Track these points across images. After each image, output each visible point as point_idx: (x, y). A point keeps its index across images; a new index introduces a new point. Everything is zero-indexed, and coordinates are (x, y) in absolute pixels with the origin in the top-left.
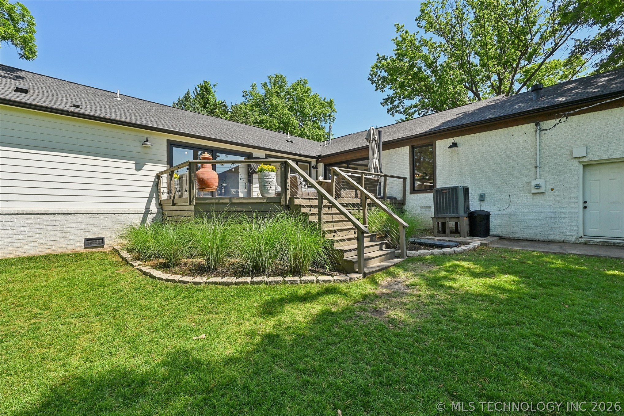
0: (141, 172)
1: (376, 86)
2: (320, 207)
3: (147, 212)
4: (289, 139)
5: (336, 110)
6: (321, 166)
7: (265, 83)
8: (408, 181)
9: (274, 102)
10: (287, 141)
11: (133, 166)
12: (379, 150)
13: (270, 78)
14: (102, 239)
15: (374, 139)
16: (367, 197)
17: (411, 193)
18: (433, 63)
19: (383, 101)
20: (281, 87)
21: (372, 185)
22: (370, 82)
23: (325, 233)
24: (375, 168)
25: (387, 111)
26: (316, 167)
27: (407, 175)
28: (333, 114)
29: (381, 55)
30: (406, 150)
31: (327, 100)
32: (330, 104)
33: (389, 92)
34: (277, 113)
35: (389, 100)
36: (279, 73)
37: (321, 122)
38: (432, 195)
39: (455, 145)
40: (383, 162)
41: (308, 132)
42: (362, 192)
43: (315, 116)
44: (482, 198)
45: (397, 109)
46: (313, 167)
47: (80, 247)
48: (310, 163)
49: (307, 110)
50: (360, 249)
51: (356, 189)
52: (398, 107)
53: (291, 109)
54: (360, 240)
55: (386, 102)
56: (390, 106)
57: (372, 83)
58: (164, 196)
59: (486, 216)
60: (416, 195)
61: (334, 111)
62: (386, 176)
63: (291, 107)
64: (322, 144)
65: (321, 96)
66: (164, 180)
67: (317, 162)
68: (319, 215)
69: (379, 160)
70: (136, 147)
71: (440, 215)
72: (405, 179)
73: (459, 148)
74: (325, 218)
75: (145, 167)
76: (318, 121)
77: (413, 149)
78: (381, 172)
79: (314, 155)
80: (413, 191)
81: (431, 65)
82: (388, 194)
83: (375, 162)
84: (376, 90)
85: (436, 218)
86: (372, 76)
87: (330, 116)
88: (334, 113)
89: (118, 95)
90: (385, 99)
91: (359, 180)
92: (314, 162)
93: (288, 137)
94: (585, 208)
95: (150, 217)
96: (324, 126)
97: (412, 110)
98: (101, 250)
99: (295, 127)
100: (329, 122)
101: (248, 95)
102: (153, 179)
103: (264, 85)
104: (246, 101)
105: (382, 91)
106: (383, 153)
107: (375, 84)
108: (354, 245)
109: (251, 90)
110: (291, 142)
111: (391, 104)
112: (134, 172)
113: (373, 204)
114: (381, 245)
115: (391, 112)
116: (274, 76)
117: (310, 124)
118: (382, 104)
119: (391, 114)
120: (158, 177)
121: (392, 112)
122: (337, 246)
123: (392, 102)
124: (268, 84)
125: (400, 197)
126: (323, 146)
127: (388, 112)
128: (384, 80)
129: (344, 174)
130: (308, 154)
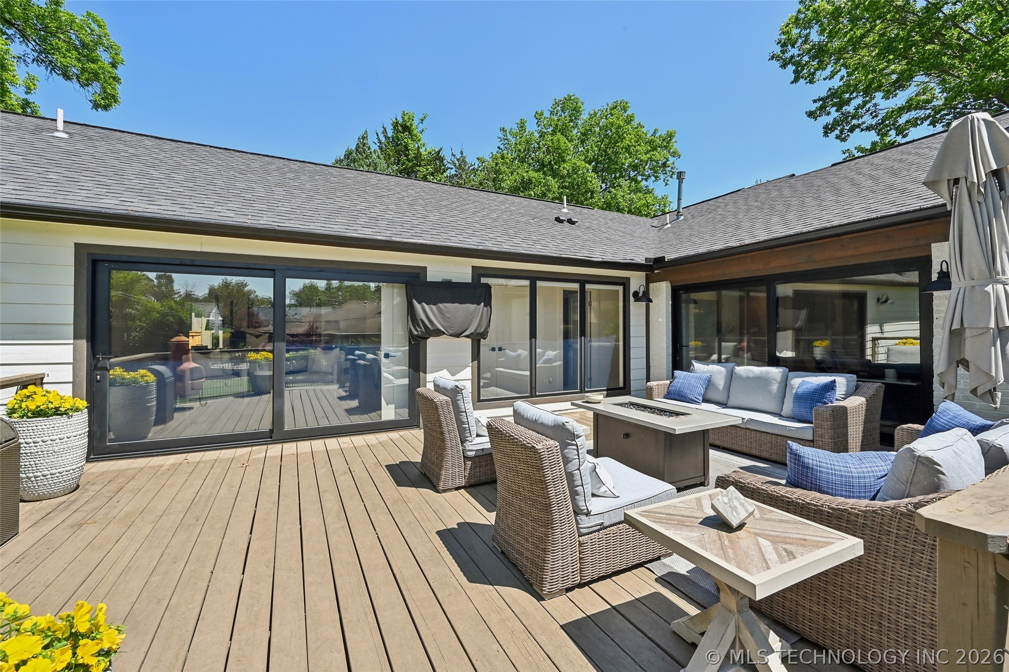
1: (796, 72)
4: (566, 214)
5: (680, 151)
6: (662, 292)
10: (558, 220)
19: (813, 107)
22: (776, 64)
25: (822, 131)
26: (645, 297)
28: (671, 160)
31: (662, 132)
32: (667, 141)
35: (836, 98)
37: (646, 180)
43: (635, 167)
45: (854, 122)
46: (636, 294)
48: (624, 283)
52: (857, 115)
55: (822, 108)
56: (834, 114)
57: (784, 66)
61: (674, 154)
64: (655, 222)
67: (649, 280)
76: (639, 178)
79: (640, 260)
84: (796, 80)
86: (784, 45)
87: (664, 165)
88: (674, 159)
89: (60, 125)
90: (819, 100)
92: (637, 281)
93: (565, 210)
96: (650, 188)
99: (592, 193)
100: (662, 177)
105: (813, 82)
107: (791, 68)
110: (570, 222)
111: (837, 111)
115: (837, 132)
117: (624, 183)
118: (811, 114)
119: (838, 137)
121: (841, 132)
123: (839, 106)
126: (660, 227)
127: (826, 134)
128: (820, 53)
130: (619, 258)
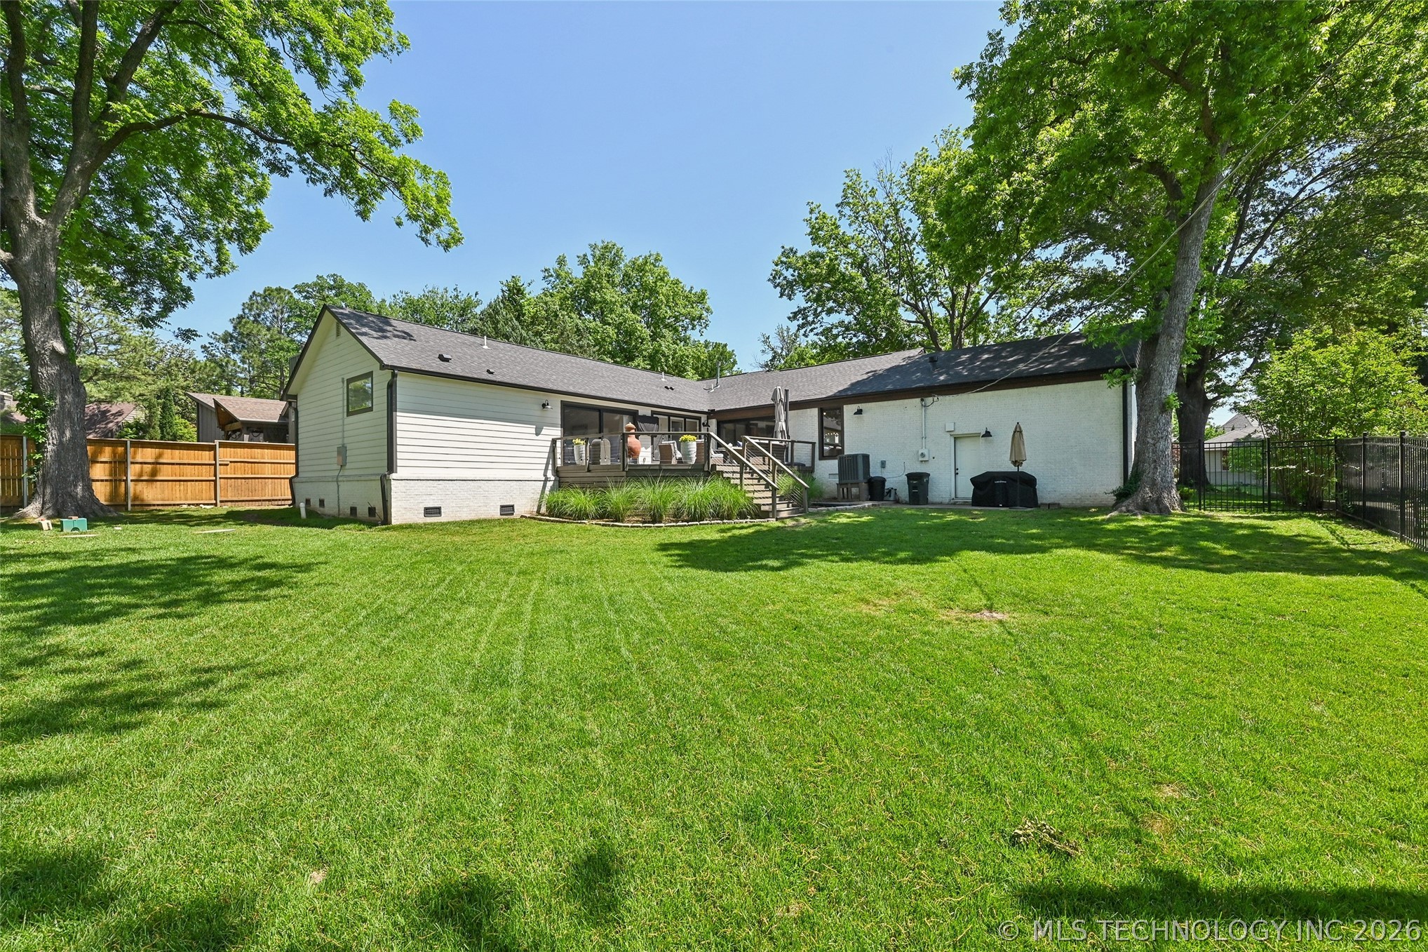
0: (540, 437)
1: (781, 292)
2: (741, 473)
3: (546, 480)
5: (712, 308)
6: (713, 423)
7: (585, 255)
8: (817, 445)
9: (608, 297)
10: (666, 387)
11: (533, 431)
12: (786, 410)
13: (594, 247)
14: (513, 506)
15: (781, 400)
16: (775, 464)
17: (820, 459)
18: (863, 262)
19: (791, 315)
20: (613, 264)
21: (779, 451)
22: (771, 285)
23: (745, 492)
24: (782, 432)
26: (707, 425)
27: (816, 440)
29: (787, 247)
30: (815, 411)
31: (697, 290)
32: (702, 297)
33: (800, 300)
34: (614, 316)
35: (800, 312)
36: (610, 239)
38: (835, 462)
39: (859, 412)
40: (789, 423)
41: (666, 351)
42: (770, 458)
44: (883, 464)
46: (704, 423)
47: (496, 514)
48: (699, 419)
49: (664, 311)
50: (774, 504)
51: (764, 456)
52: (813, 322)
53: (634, 308)
54: (773, 497)
55: (795, 316)
57: (775, 287)
58: (559, 463)
59: (883, 481)
60: (824, 462)
61: (708, 310)
62: (793, 442)
63: (635, 303)
65: (687, 284)
66: (559, 444)
67: (708, 418)
68: (741, 479)
69: (786, 421)
70: (537, 410)
71: (844, 482)
72: (813, 444)
73: (864, 415)
74: (745, 482)
75: (544, 432)
77: (821, 411)
78: (789, 437)
79: (706, 410)
80: (822, 457)
81: (861, 264)
82: (796, 460)
83: (782, 425)
84: (781, 297)
85: (840, 485)
86: (774, 276)
87: (700, 318)
88: (707, 313)
90: (794, 311)
91: (767, 447)
92: (705, 418)
93: (663, 380)
94: (956, 474)
95: (550, 484)
97: (835, 332)
98: (512, 517)
99: (643, 340)
101: (552, 276)
102: (549, 444)
103: (583, 261)
104: (549, 286)
105: (790, 299)
106: (789, 412)
107: (779, 289)
108: (770, 501)
109: (557, 267)
110: (671, 388)
112: (534, 437)
113: (781, 471)
114: (788, 504)
116: (600, 245)
118: (789, 318)
120: (554, 441)
122: (755, 501)
124: (590, 258)
125: (808, 464)
126: (708, 391)
128: (793, 284)
129: (753, 441)
130: (698, 409)
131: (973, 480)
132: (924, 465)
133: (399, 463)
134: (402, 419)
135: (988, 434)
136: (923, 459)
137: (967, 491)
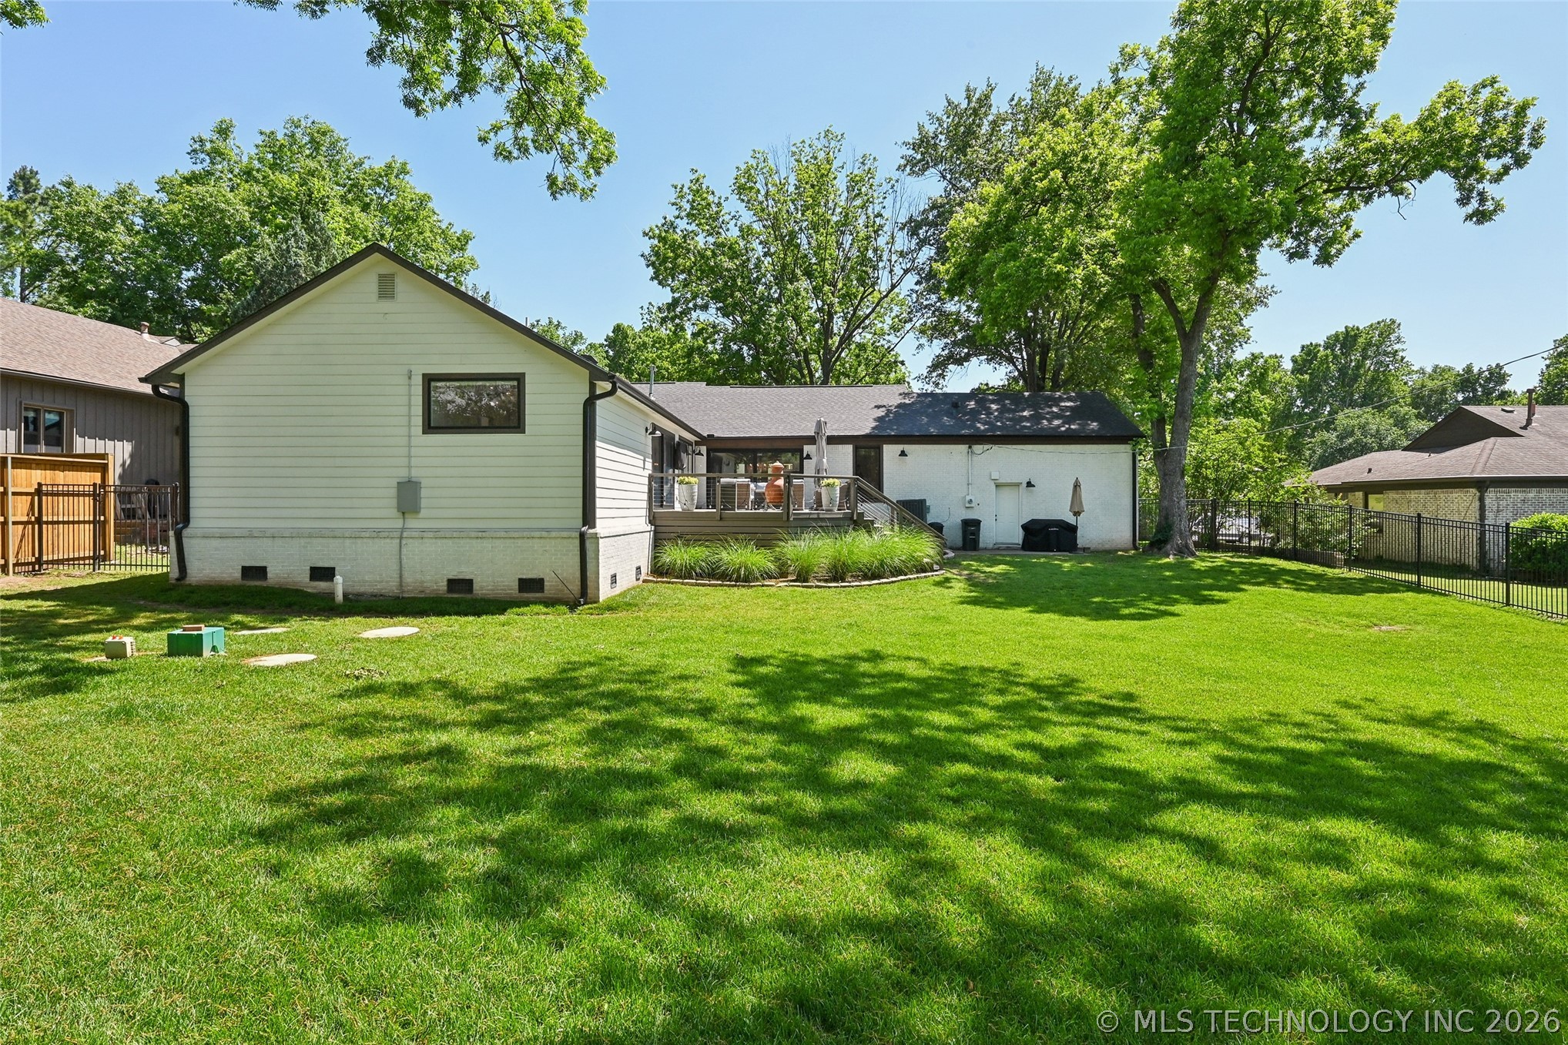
14: (640, 567)
15: (824, 434)
30: (850, 448)
39: (903, 452)
44: (928, 509)
73: (910, 456)
77: (856, 449)
83: (825, 462)
94: (996, 520)
120: (650, 478)
131: (1025, 527)
132: (969, 511)
133: (599, 513)
134: (602, 450)
135: (1029, 484)
136: (969, 505)
137: (1018, 537)
